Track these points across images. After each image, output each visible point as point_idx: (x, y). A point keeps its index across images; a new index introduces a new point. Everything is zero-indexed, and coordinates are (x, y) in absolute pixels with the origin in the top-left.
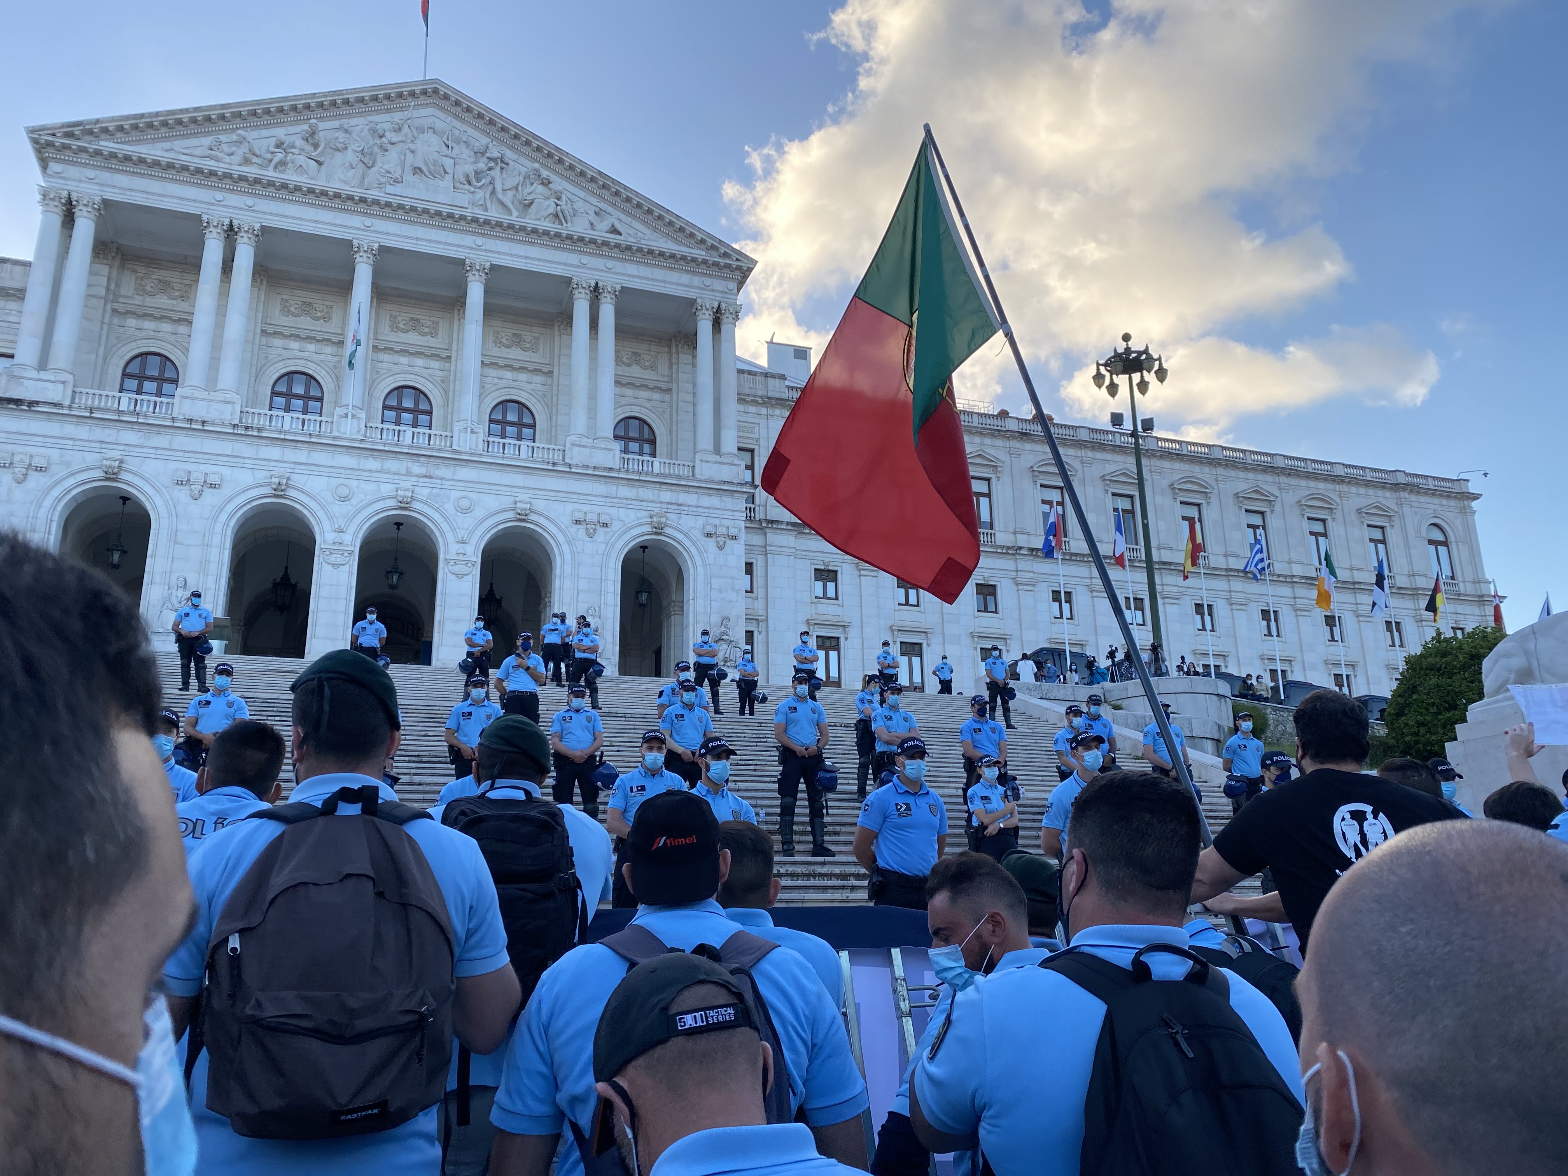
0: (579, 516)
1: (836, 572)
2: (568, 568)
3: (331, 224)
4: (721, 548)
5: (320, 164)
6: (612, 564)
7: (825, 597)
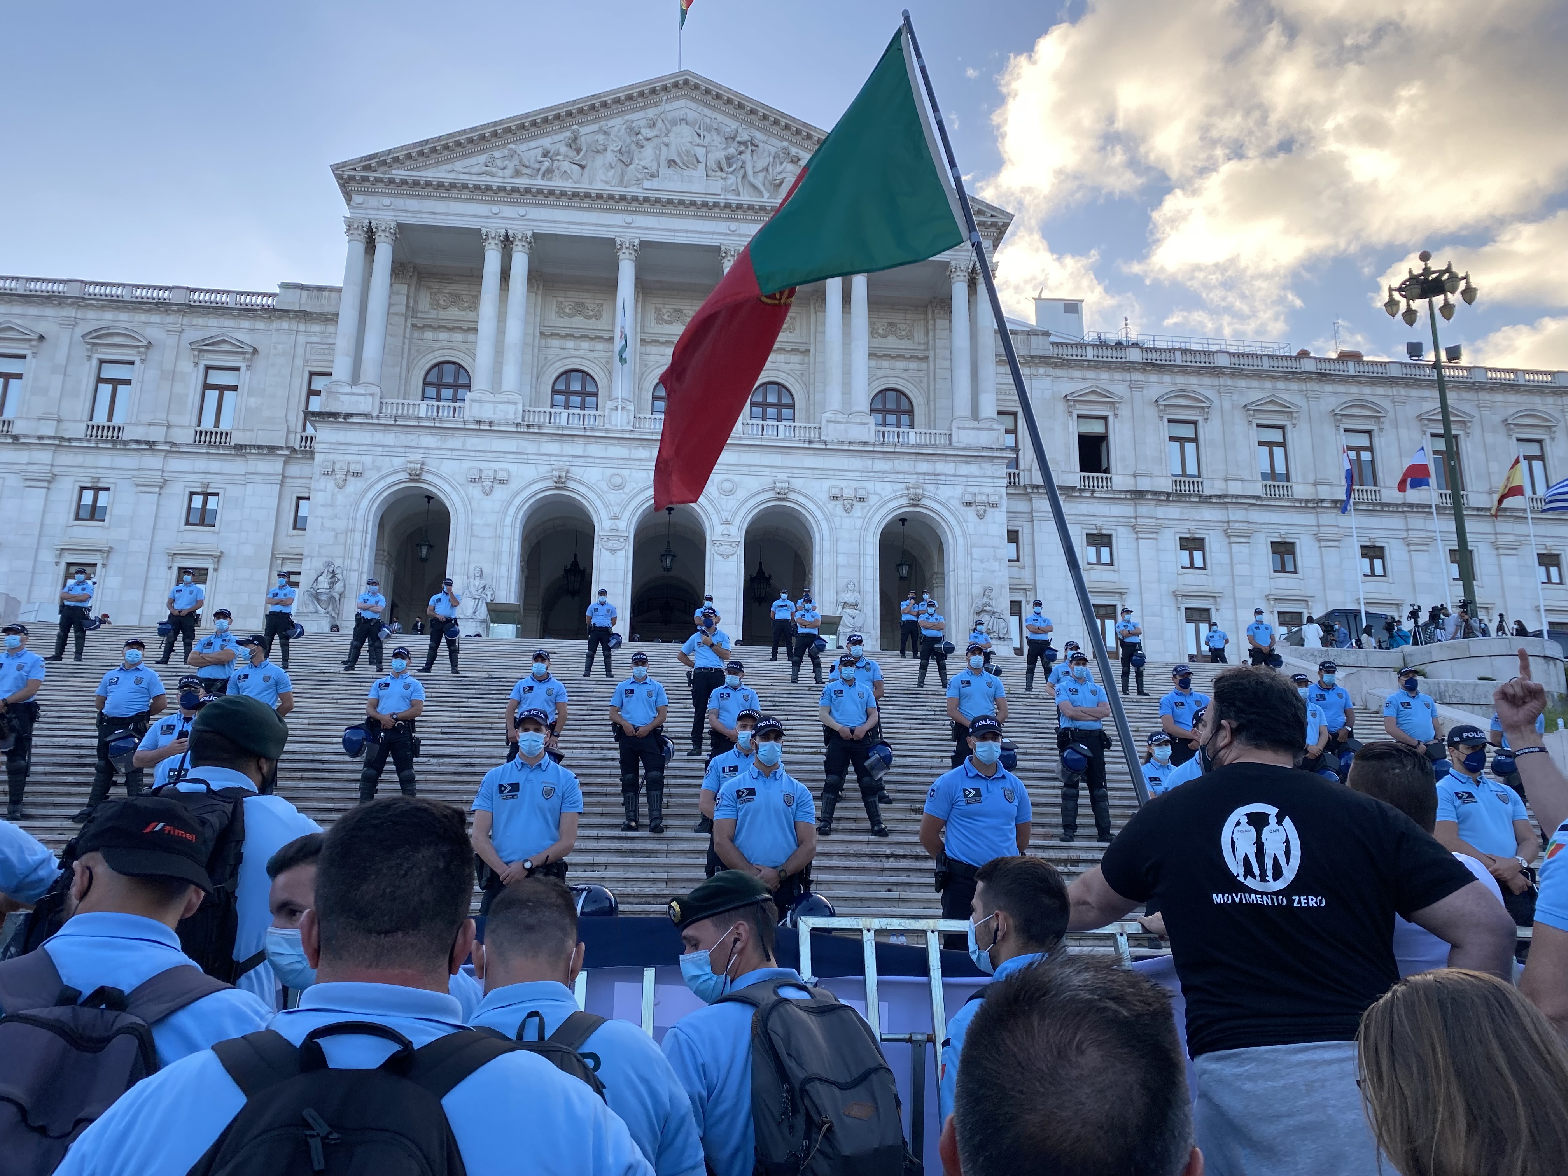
0: (836, 492)
1: (1110, 536)
2: (827, 545)
3: (596, 225)
4: (981, 517)
5: (583, 167)
6: (870, 539)
7: (1099, 563)
